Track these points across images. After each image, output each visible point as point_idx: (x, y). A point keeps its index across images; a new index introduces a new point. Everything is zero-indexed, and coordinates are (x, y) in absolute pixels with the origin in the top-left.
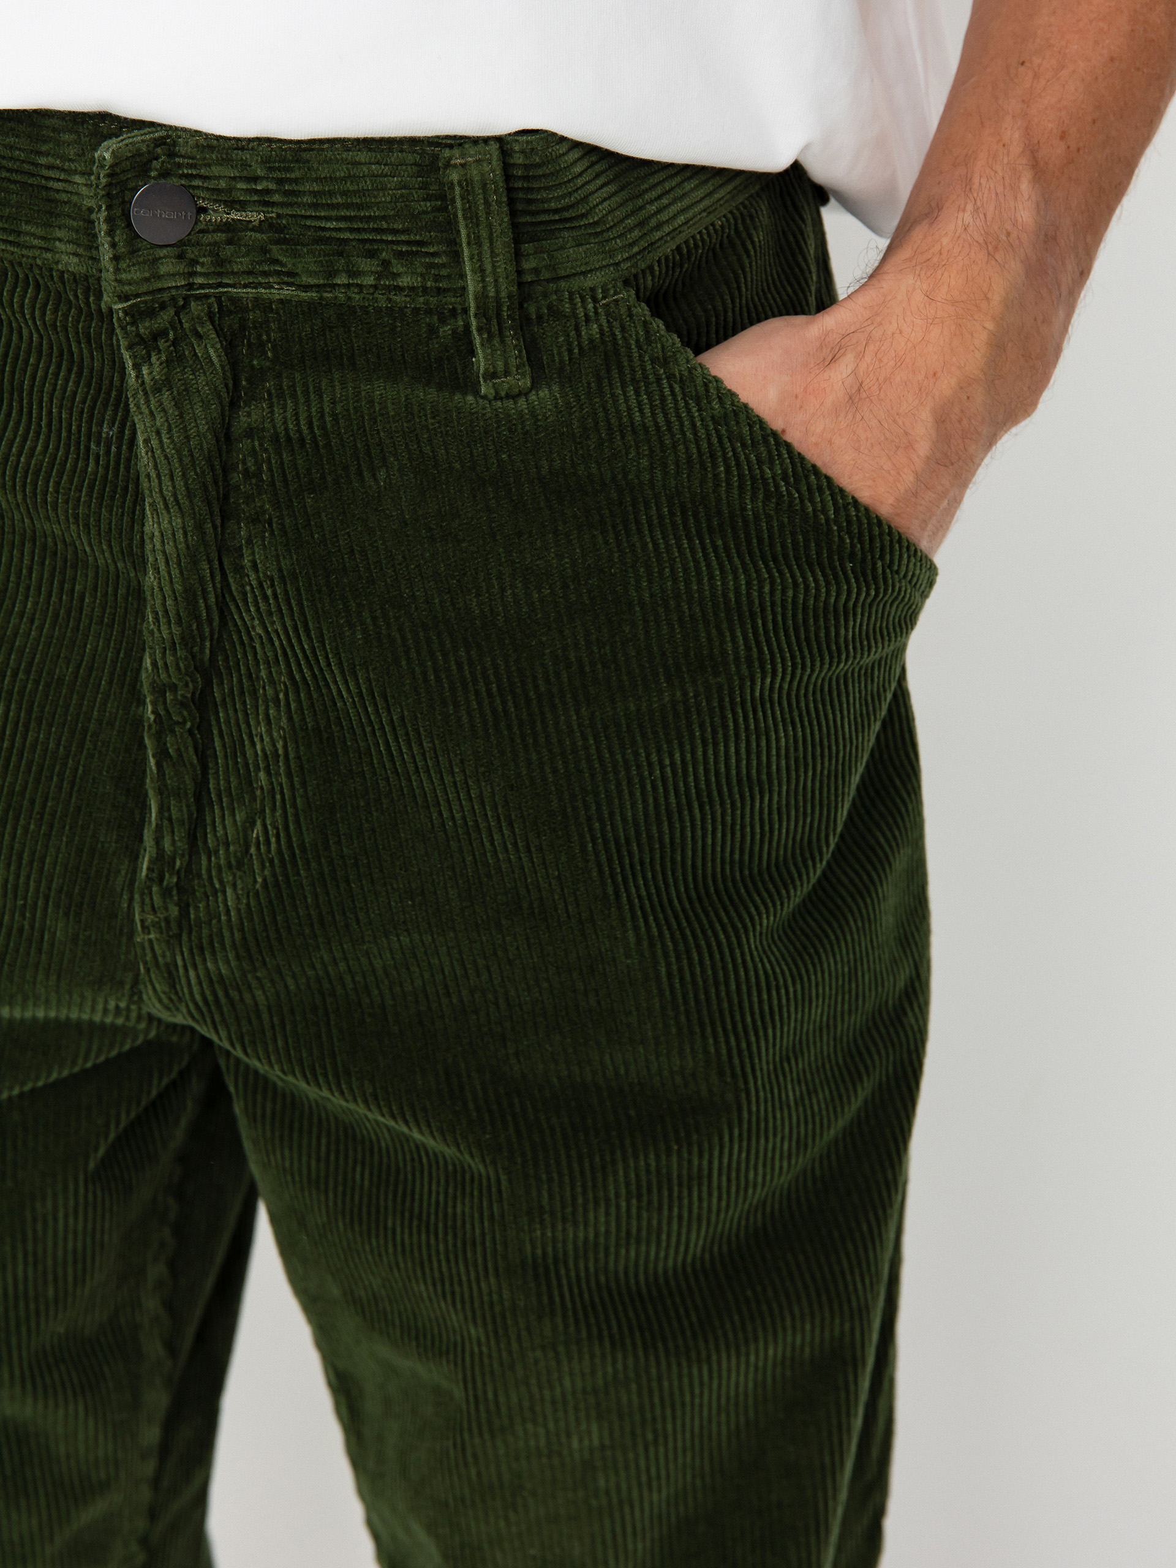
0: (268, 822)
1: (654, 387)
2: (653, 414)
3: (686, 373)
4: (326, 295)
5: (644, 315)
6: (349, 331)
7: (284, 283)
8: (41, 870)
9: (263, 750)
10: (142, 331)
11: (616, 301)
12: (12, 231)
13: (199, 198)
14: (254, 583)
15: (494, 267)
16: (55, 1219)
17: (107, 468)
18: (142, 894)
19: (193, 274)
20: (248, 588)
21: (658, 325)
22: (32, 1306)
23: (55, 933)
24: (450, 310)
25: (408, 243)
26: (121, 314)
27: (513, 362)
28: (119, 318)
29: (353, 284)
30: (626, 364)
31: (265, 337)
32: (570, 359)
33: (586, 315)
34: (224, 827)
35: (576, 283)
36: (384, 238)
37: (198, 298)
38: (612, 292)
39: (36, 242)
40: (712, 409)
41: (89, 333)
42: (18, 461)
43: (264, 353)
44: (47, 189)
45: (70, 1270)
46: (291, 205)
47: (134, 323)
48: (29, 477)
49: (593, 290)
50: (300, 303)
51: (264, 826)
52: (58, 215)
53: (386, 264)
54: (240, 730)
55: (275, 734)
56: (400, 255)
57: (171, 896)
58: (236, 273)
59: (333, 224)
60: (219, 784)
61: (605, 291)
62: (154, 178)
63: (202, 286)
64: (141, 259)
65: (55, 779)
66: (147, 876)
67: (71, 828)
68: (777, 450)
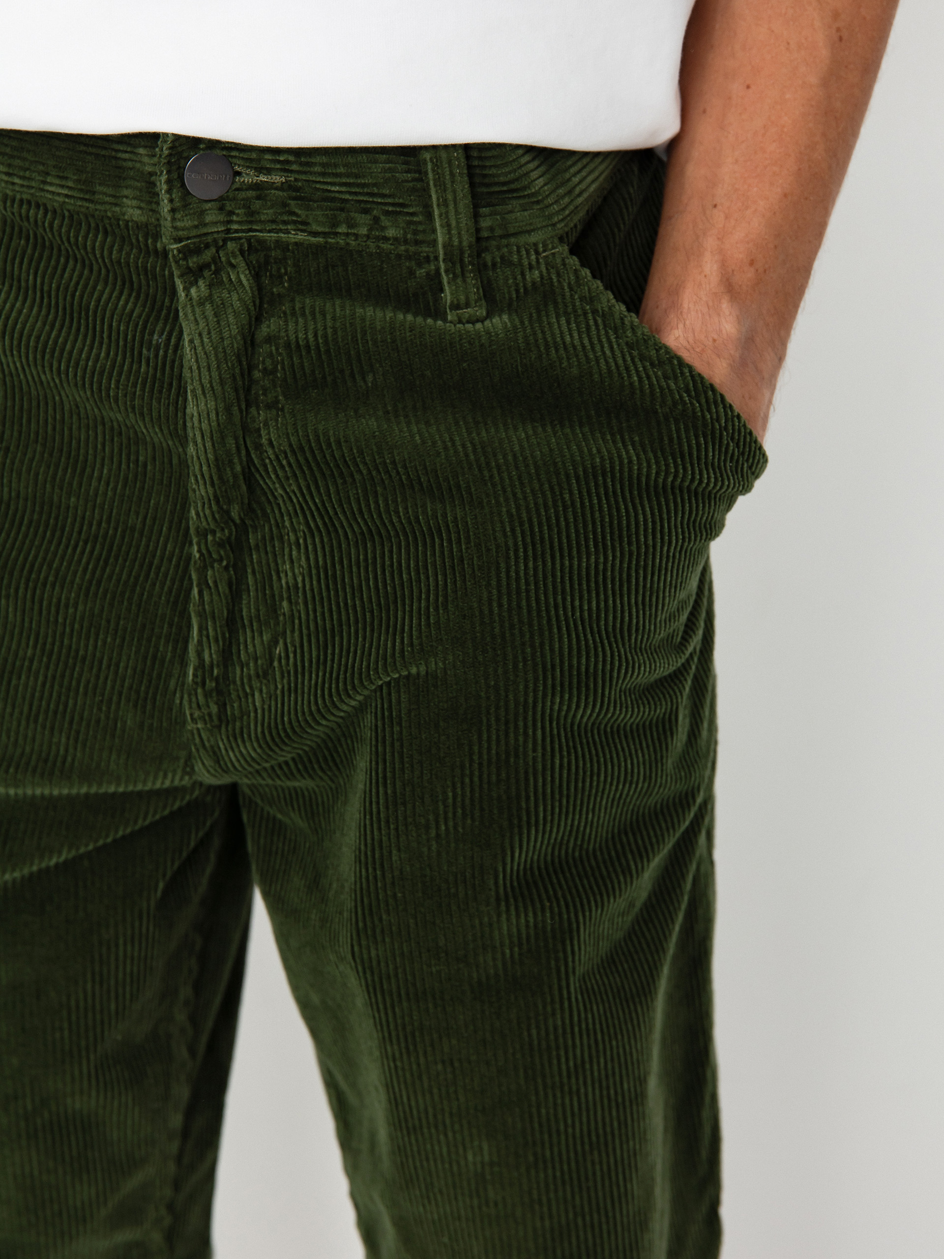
0: (288, 641)
1: (582, 318)
2: (580, 338)
3: (606, 309)
4: (330, 240)
5: (575, 265)
6: (347, 270)
7: (299, 230)
8: (116, 673)
9: (287, 583)
10: (191, 265)
11: (554, 254)
12: (87, 192)
13: (235, 164)
14: (272, 457)
15: (458, 223)
16: (117, 946)
17: (156, 369)
18: (190, 695)
19: (230, 222)
20: (267, 461)
21: (586, 272)
22: (98, 1017)
23: (126, 722)
24: (424, 258)
25: (393, 205)
26: (175, 252)
27: (473, 297)
28: (174, 256)
29: (351, 234)
30: (560, 300)
31: (283, 271)
32: (517, 297)
33: (530, 264)
34: (254, 646)
35: (522, 240)
36: (375, 200)
37: (232, 239)
38: (550, 246)
39: (107, 199)
40: (627, 337)
41: (147, 267)
42: (87, 365)
43: (282, 283)
44: (116, 158)
45: (128, 989)
46: (305, 173)
47: (185, 258)
48: (96, 376)
49: (535, 245)
50: (310, 245)
51: (285, 644)
52: (124, 179)
53: (376, 220)
54: (270, 568)
55: (296, 571)
56: (387, 213)
57: (211, 697)
58: (263, 222)
59: (337, 188)
60: (250, 612)
61: (545, 246)
62: (202, 149)
63: (237, 231)
64: (191, 212)
65: (125, 603)
66: (193, 680)
67: (138, 640)
68: (680, 369)
